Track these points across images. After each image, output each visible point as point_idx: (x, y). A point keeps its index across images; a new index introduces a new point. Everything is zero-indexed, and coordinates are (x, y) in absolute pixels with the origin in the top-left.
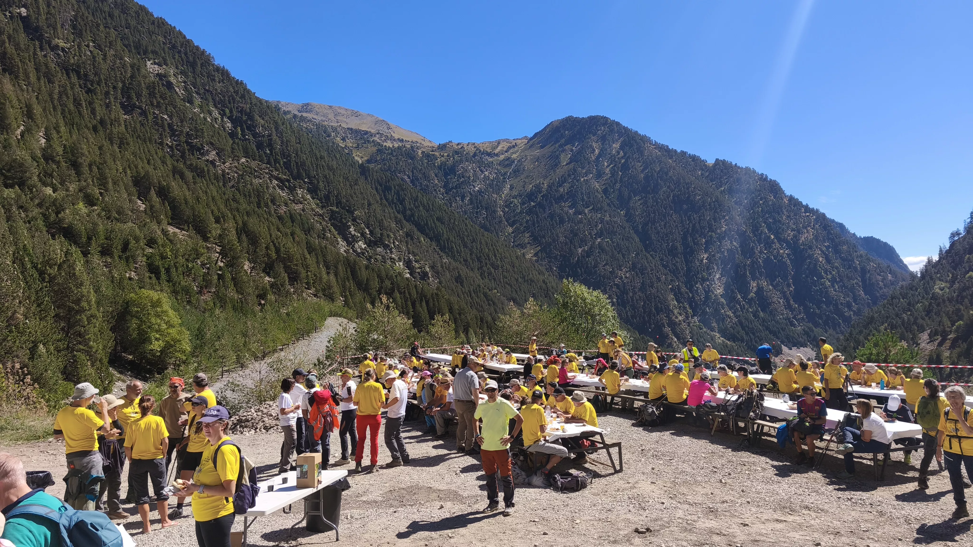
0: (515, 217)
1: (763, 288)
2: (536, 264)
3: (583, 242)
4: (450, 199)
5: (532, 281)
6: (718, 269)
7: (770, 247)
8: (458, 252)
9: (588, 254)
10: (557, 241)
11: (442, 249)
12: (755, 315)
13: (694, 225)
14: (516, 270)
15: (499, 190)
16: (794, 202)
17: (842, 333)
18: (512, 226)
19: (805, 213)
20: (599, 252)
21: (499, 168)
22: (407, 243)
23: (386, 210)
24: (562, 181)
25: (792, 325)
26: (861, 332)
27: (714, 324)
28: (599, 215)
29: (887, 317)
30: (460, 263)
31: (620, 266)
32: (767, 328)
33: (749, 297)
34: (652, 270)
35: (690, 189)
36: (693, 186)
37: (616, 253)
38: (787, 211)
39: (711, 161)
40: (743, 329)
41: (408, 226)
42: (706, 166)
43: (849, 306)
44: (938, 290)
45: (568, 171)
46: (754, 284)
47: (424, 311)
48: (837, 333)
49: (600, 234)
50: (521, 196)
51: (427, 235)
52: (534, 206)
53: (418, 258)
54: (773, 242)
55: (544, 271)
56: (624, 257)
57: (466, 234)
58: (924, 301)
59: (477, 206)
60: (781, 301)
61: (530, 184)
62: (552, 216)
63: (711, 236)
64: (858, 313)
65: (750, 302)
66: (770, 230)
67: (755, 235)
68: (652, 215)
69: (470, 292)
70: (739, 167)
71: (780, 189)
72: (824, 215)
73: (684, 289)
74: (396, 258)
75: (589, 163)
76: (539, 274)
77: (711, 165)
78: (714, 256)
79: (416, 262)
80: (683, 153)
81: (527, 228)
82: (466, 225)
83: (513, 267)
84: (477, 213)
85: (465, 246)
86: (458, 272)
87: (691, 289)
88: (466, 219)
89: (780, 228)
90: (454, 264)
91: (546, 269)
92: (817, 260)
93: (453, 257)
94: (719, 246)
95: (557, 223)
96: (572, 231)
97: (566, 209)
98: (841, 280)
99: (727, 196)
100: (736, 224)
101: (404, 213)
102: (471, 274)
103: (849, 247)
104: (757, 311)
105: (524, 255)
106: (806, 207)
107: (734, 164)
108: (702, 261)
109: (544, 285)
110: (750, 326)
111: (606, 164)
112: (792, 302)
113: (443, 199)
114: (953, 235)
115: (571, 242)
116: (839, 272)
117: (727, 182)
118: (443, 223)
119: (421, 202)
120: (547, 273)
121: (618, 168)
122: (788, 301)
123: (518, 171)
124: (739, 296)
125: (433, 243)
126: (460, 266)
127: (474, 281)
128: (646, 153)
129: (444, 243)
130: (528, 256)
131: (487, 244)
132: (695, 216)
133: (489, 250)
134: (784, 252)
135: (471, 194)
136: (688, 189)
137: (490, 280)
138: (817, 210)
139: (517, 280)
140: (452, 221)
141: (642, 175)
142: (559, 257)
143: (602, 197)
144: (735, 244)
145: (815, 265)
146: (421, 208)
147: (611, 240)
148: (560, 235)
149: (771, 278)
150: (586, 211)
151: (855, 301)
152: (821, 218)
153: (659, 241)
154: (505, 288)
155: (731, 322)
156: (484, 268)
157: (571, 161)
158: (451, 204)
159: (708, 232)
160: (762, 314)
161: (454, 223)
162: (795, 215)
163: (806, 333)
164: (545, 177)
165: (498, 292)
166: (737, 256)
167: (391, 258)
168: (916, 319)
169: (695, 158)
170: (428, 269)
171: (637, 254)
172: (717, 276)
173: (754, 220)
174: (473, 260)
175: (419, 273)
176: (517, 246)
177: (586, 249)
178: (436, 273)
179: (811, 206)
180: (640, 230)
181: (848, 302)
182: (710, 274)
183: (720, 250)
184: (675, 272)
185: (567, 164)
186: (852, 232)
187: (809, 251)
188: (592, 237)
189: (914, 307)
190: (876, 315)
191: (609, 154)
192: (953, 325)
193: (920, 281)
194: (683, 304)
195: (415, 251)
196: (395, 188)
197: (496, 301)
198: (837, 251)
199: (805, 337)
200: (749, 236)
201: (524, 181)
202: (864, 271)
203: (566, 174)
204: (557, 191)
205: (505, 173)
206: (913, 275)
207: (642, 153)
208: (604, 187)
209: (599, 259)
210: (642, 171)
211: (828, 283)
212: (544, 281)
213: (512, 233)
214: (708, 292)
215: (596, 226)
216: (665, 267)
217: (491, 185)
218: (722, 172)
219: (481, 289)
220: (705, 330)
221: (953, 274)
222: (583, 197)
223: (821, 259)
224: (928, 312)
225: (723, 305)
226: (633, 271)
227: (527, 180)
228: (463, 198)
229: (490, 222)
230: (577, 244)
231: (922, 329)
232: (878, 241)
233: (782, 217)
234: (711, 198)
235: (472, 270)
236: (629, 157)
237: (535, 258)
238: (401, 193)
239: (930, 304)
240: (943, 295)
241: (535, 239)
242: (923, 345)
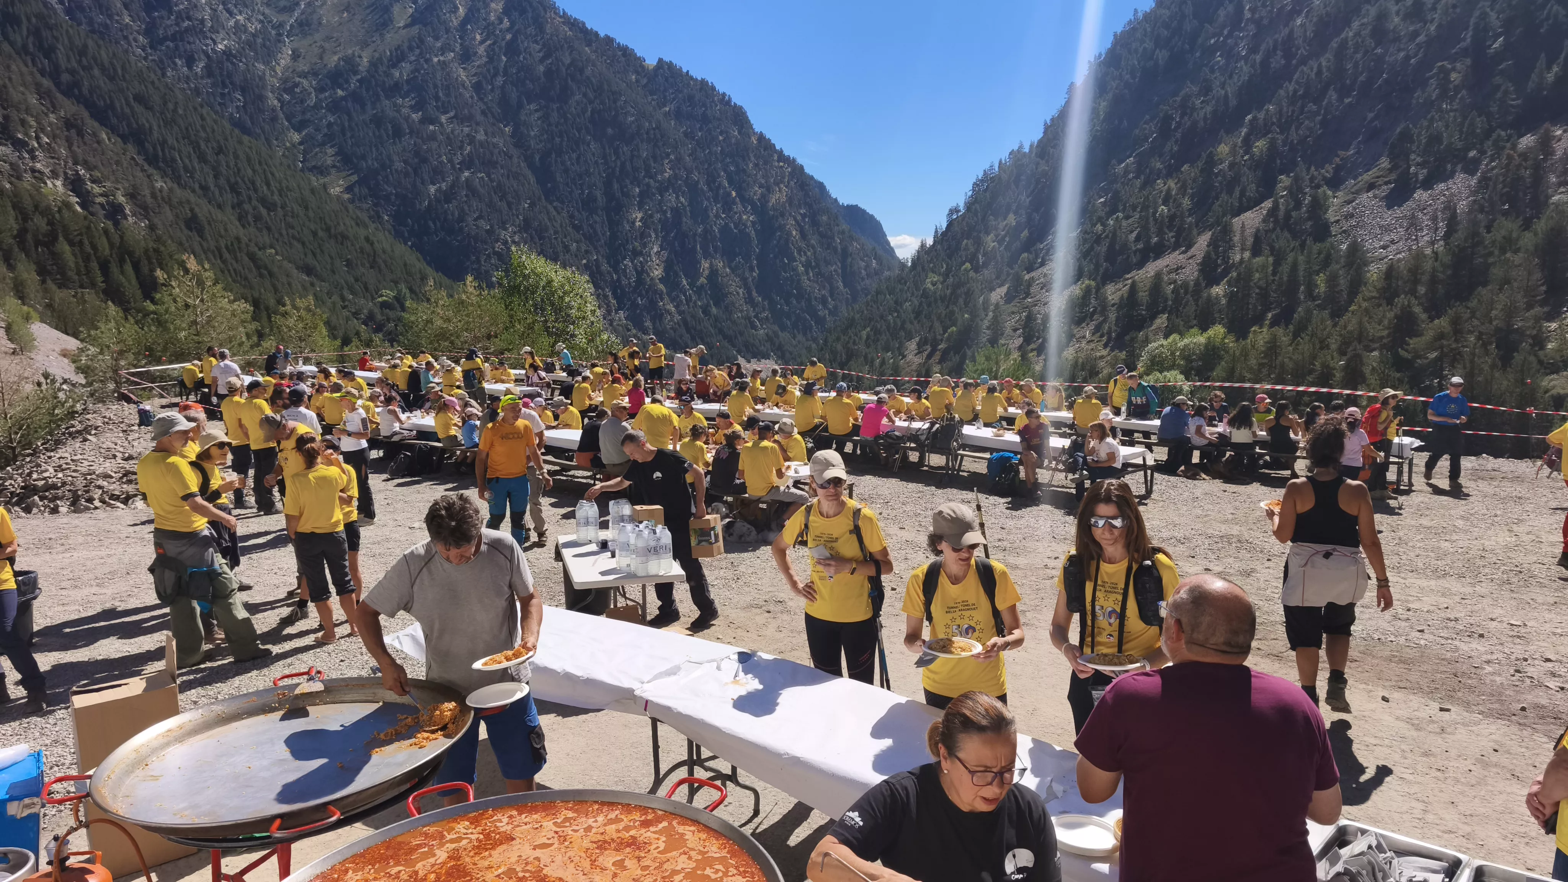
0: (304, 113)
1: (717, 270)
2: (351, 207)
3: (437, 174)
4: (161, 61)
5: (345, 237)
6: (657, 237)
7: (730, 209)
8: (186, 169)
9: (448, 196)
10: (390, 167)
11: (152, 160)
12: (706, 311)
13: (623, 164)
14: (311, 214)
15: (269, 54)
16: (765, 143)
17: (815, 340)
18: (298, 130)
19: (779, 161)
20: (466, 196)
21: (267, 11)
22: (68, 140)
23: (14, 67)
24: (398, 58)
25: (754, 327)
26: (838, 339)
27: (648, 324)
28: (466, 130)
29: (870, 320)
30: (194, 191)
31: (504, 223)
32: (721, 331)
33: (698, 283)
34: (556, 233)
35: (618, 104)
36: (623, 98)
37: (496, 199)
38: (755, 156)
39: (651, 62)
40: (688, 330)
41: (69, 107)
42: (643, 67)
43: (824, 302)
44: (929, 285)
45: (409, 40)
46: (705, 264)
47: (130, 283)
48: (807, 340)
49: (468, 164)
50: (315, 74)
51: (113, 130)
52: (343, 98)
53: (97, 174)
54: (734, 203)
55: (367, 220)
56: (510, 208)
57: (203, 135)
58: (913, 299)
59: (223, 83)
60: (741, 291)
61: (335, 53)
62: (378, 121)
63: (648, 185)
64: (833, 312)
65: (699, 290)
66: (731, 182)
67: (711, 190)
68: (558, 140)
69: (219, 249)
70: (692, 78)
71: (748, 121)
72: (802, 167)
73: (605, 267)
74: (47, 171)
75: (447, 31)
76: (357, 224)
77: (651, 68)
78: (651, 216)
79: (93, 182)
80: (609, 40)
81: (329, 138)
82: (203, 118)
83: (306, 208)
84: (223, 95)
85: (202, 158)
86: (192, 210)
87: (615, 267)
88: (202, 106)
89: (744, 181)
90: (178, 192)
91: (370, 217)
92: (789, 234)
93: (177, 179)
94: (660, 202)
95: (388, 136)
96: (417, 154)
97: (405, 111)
98: (818, 265)
99: (673, 123)
100: (685, 169)
101: (55, 74)
102: (218, 215)
103: (829, 218)
104: (708, 305)
105: (325, 187)
106: (780, 153)
107: (685, 70)
108: (633, 223)
109: (367, 247)
110: (698, 328)
111: (478, 37)
112: (754, 294)
113: (145, 59)
114: (952, 212)
115: (415, 171)
116: (815, 253)
117: (674, 99)
118: (149, 108)
119: (95, 60)
120: (373, 226)
121: (500, 48)
122: (749, 292)
123: (309, 24)
124: (685, 282)
125: (130, 147)
126: (193, 198)
127: (226, 230)
128: (548, 29)
129: (155, 148)
130: (335, 191)
131: (249, 160)
132: (625, 149)
133: (254, 171)
134: (749, 218)
135: (208, 56)
136: (615, 102)
137: (260, 230)
138: (794, 160)
139: (315, 234)
140: (171, 106)
141: (542, 68)
142: (393, 197)
143: (472, 97)
144: (682, 200)
145: (787, 240)
146: (96, 72)
147: (488, 175)
148: (395, 158)
149: (729, 255)
150: (443, 119)
151: (832, 295)
152: (798, 171)
153: (567, 184)
154: (291, 244)
155: (672, 320)
156: (246, 206)
157: (414, 21)
158: (163, 71)
159: (644, 177)
160: (714, 310)
161: (175, 111)
162: (766, 163)
163: (769, 339)
164: (364, 45)
165: (277, 254)
166: (684, 219)
167: (33, 170)
168: (904, 323)
169: (626, 52)
170: (122, 199)
171: (532, 205)
172: (655, 250)
173: (710, 165)
174: (220, 188)
175: (102, 205)
176: (311, 170)
177: (444, 186)
178: (140, 207)
179: (786, 153)
180: (538, 164)
181: (824, 296)
182: (644, 245)
183: (661, 208)
184: (591, 238)
185: (406, 26)
186: (834, 196)
187: (780, 219)
188: (453, 167)
189: (901, 307)
190: (857, 316)
191: (485, 20)
192: (945, 331)
193: (911, 271)
194: (603, 290)
195: (91, 159)
196: (29, 20)
197: (275, 270)
198: (815, 223)
199: (768, 345)
200: (702, 189)
201: (322, 47)
202: (845, 254)
203: (406, 45)
204: (388, 75)
205: (281, 25)
206: (902, 265)
207: (541, 29)
208: (475, 80)
209: (466, 208)
210: (542, 61)
211: (801, 269)
212: (367, 239)
213: (301, 143)
214: (641, 272)
215: (461, 148)
216: (577, 228)
217: (251, 45)
218: (667, 80)
219: (243, 246)
220: (634, 331)
221: (947, 265)
222: (437, 93)
223: (794, 233)
224: (918, 314)
225: (661, 295)
226: (526, 232)
227: (327, 45)
228: (190, 61)
229: (251, 118)
230: (426, 177)
231: (910, 338)
232: (864, 211)
233: (747, 165)
234: (650, 122)
235: (219, 207)
236: (518, 31)
237: (346, 196)
238: (46, 33)
239: (921, 304)
240: (935, 293)
241: (347, 160)
242: (910, 357)
